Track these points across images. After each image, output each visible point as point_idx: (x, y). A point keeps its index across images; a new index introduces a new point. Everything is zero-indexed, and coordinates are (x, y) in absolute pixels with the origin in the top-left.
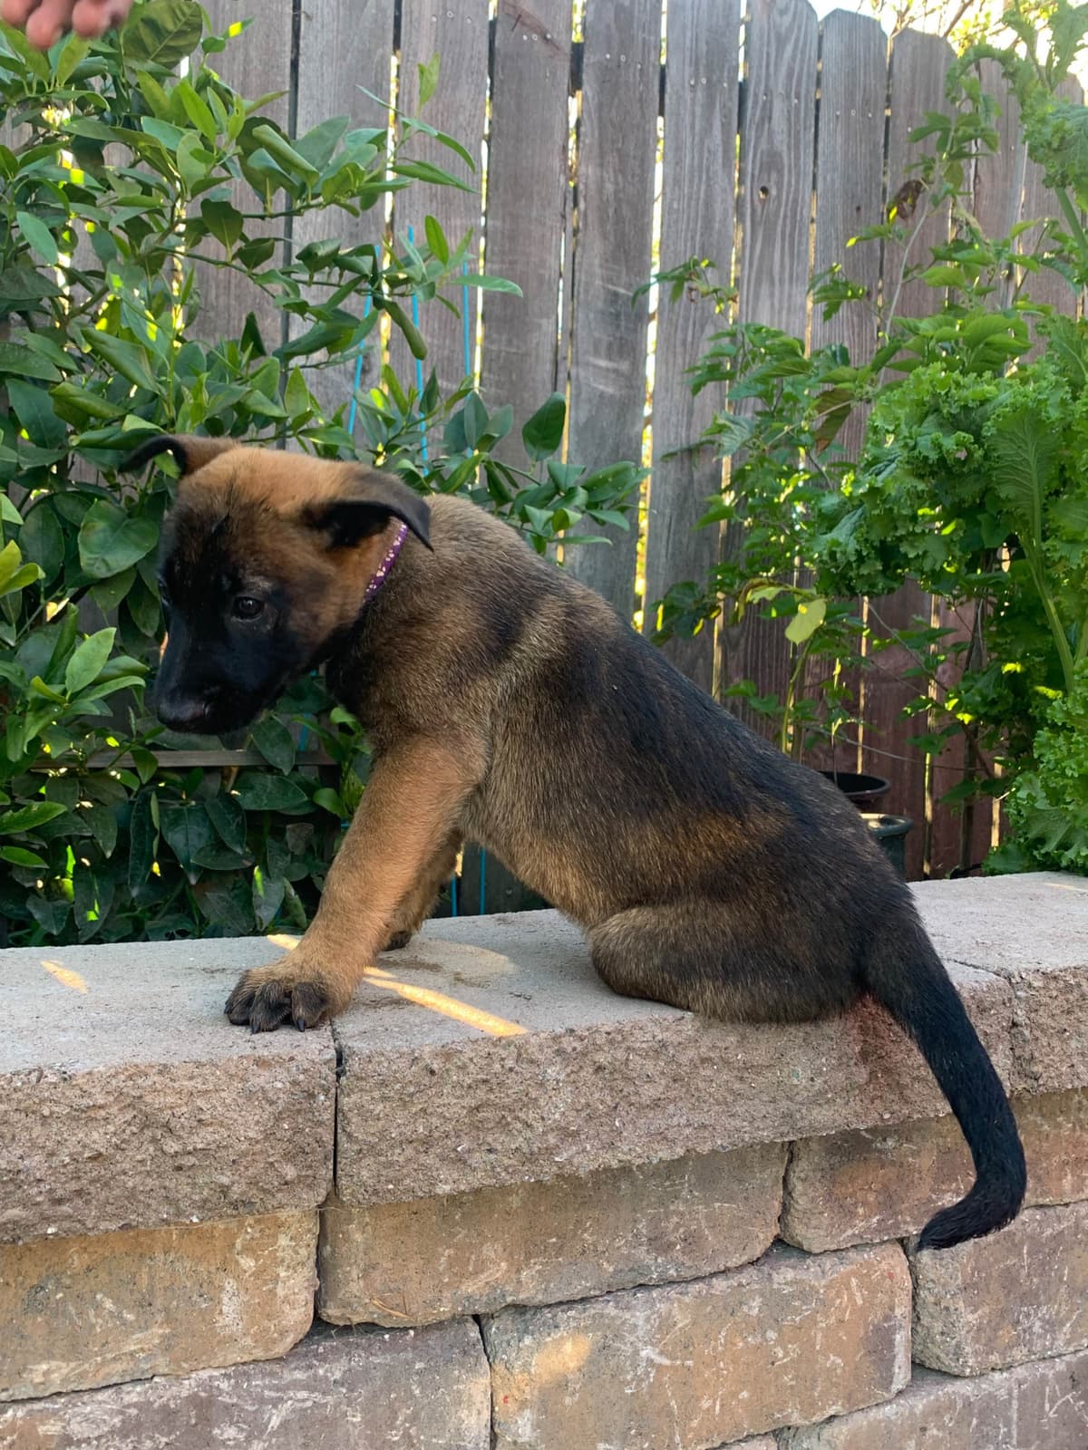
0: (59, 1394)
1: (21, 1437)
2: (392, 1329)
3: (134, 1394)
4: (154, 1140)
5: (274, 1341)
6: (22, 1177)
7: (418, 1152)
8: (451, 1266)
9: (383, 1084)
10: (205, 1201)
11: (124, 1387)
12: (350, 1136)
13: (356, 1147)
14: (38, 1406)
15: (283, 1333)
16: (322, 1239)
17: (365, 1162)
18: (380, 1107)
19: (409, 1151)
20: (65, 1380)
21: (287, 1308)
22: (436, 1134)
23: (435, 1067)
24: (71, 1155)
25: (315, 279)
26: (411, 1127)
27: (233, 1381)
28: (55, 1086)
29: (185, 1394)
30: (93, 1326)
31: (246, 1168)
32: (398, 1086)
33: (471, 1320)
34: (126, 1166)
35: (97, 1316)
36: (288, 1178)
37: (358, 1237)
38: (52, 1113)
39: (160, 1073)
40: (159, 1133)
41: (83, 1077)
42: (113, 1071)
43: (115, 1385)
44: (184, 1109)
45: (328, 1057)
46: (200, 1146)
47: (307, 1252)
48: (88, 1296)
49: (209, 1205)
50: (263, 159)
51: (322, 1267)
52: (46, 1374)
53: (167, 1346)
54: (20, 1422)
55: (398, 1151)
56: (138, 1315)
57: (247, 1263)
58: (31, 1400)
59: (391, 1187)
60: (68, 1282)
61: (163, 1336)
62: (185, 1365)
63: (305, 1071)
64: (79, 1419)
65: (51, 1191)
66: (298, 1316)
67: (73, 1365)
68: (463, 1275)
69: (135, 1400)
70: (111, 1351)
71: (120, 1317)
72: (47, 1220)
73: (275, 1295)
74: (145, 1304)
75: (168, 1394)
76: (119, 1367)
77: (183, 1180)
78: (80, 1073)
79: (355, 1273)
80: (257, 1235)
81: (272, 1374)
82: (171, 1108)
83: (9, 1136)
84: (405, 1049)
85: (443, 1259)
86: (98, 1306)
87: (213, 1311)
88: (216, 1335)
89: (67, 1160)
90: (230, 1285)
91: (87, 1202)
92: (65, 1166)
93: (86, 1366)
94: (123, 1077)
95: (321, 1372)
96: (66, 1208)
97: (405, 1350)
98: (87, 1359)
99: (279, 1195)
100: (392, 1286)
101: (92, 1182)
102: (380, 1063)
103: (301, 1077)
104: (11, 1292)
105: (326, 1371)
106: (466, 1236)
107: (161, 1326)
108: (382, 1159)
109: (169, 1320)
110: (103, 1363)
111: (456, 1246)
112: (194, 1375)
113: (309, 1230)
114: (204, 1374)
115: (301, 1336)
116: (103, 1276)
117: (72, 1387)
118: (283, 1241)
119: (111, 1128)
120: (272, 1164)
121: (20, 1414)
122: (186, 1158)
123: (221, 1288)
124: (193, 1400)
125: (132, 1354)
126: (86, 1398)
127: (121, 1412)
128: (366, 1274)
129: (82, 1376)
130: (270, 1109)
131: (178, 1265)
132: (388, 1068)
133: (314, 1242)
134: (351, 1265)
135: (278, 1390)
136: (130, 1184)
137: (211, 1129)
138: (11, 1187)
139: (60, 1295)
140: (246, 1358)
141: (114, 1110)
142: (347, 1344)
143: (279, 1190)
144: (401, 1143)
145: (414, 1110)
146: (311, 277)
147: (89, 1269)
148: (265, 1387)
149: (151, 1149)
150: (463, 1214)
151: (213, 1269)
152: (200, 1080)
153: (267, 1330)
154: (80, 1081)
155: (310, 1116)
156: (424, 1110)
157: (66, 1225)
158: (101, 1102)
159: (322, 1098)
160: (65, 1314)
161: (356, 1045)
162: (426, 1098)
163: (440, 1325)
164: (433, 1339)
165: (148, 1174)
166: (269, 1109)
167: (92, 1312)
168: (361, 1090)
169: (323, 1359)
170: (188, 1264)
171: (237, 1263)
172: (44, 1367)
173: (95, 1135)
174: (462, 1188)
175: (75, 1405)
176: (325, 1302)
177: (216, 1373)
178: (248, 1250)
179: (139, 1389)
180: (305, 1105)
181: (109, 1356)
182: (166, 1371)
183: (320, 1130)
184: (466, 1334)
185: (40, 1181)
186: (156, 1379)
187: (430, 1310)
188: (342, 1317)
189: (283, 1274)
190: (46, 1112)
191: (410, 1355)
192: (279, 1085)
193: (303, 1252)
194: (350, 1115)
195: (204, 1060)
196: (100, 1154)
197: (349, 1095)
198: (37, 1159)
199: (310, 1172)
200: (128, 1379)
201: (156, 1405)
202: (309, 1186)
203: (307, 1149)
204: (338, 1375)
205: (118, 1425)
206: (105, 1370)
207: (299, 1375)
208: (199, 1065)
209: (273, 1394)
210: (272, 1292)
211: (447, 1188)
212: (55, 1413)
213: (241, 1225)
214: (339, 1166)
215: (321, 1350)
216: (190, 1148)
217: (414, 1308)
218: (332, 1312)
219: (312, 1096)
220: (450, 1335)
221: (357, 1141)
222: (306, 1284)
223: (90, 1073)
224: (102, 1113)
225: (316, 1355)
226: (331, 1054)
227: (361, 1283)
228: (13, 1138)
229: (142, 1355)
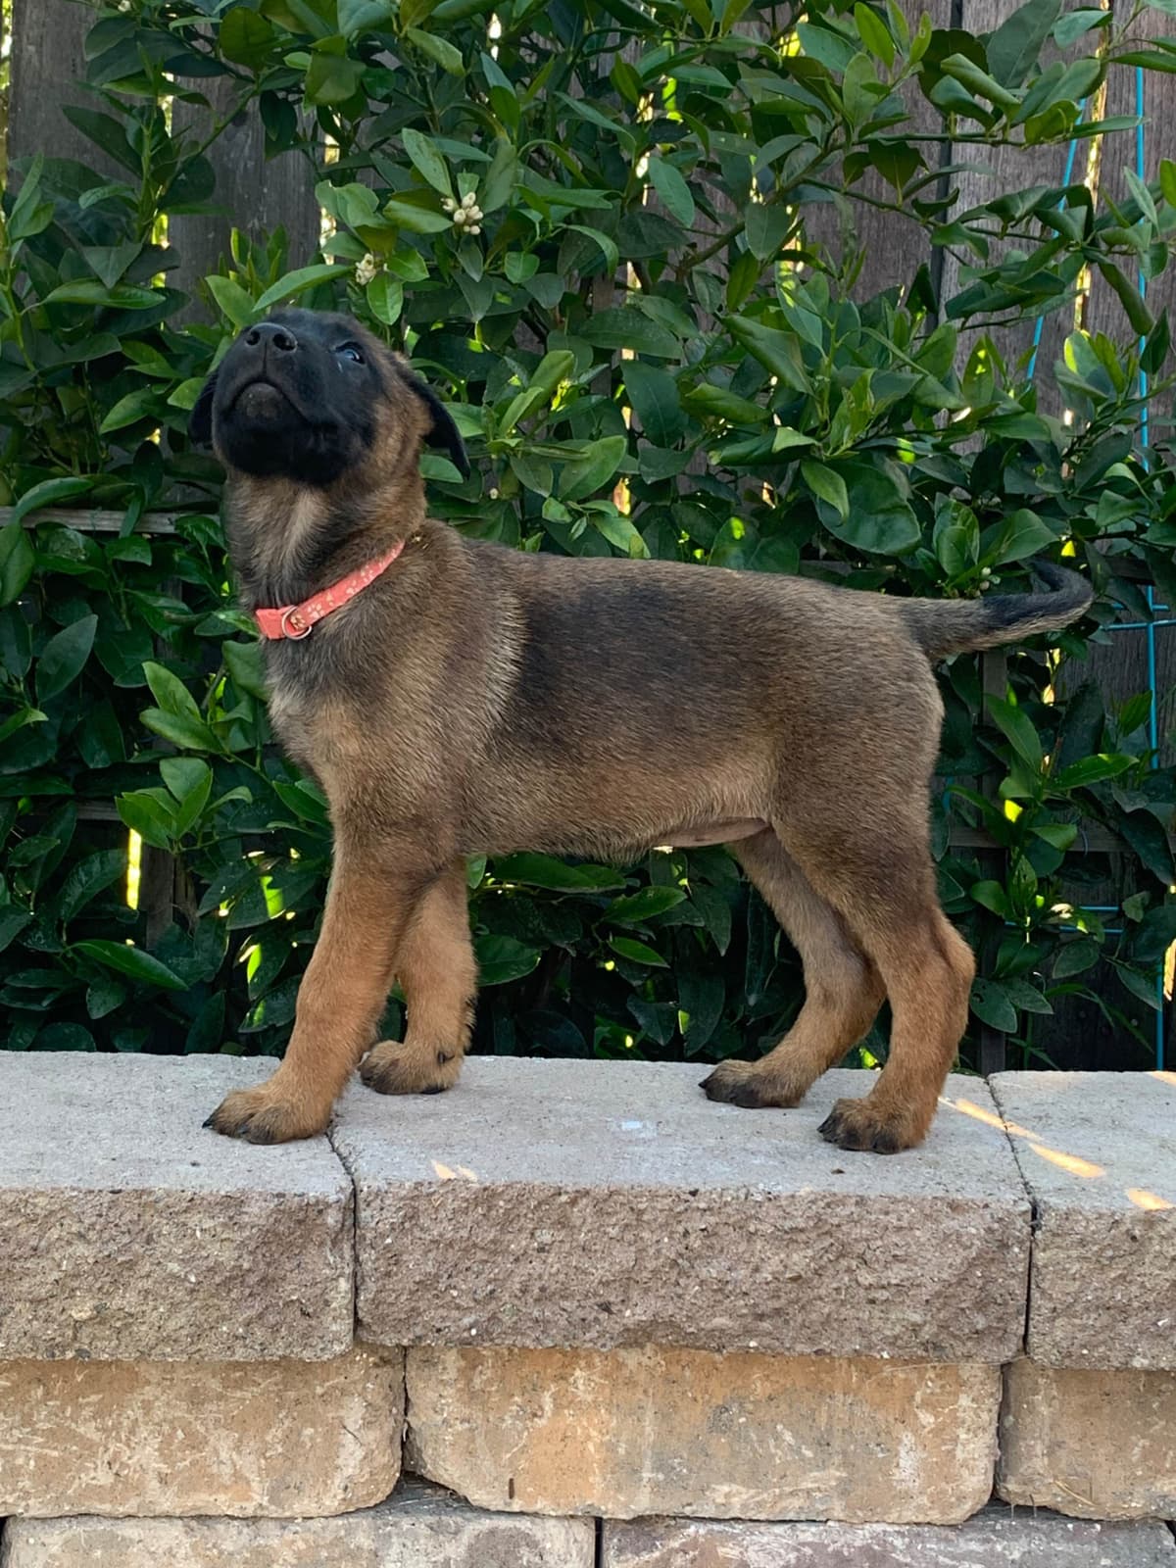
0: (737, 1520)
1: (702, 1554)
2: (1077, 1519)
3: (808, 1533)
4: (849, 1270)
5: (951, 1506)
6: (730, 1287)
7: (1115, 1320)
8: (1145, 1458)
9: (1082, 1243)
10: (896, 1337)
11: (798, 1525)
12: (1043, 1292)
13: (1051, 1305)
14: (716, 1527)
15: (962, 1498)
16: (1004, 1408)
17: (1059, 1322)
18: (1077, 1266)
19: (1105, 1318)
20: (744, 1506)
21: (965, 1473)
22: (1136, 1304)
23: (1137, 1233)
24: (773, 1273)
25: (1009, 231)
26: (1108, 1293)
27: (907, 1540)
28: (760, 1204)
29: (858, 1543)
30: (773, 1456)
31: (939, 1310)
32: (1095, 1248)
33: (1164, 1525)
34: (823, 1292)
35: (777, 1447)
36: (979, 1327)
37: (1044, 1410)
38: (757, 1231)
39: (857, 1203)
40: (854, 1263)
41: (786, 1198)
42: (812, 1197)
43: (791, 1521)
44: (879, 1243)
45: (1023, 1208)
46: (894, 1282)
47: (988, 1417)
48: (768, 1425)
49: (900, 1342)
50: (951, 89)
51: (1004, 1437)
52: (727, 1496)
53: (844, 1491)
54: (701, 1540)
55: (1094, 1316)
56: (816, 1454)
57: (927, 1418)
58: (712, 1520)
59: (1085, 1352)
60: (750, 1407)
61: (839, 1479)
62: (860, 1513)
63: (1001, 1220)
64: (756, 1548)
65: (755, 1305)
66: (976, 1483)
67: (752, 1492)
68: (1158, 1471)
69: (810, 1539)
70: (788, 1485)
71: (799, 1452)
72: (749, 1333)
73: (954, 1457)
74: (823, 1444)
75: (843, 1540)
76: (796, 1503)
77: (877, 1314)
78: (784, 1194)
79: (1039, 1449)
80: (938, 1390)
81: (947, 1540)
82: (867, 1240)
83: (718, 1247)
84: (1104, 1211)
85: (1137, 1450)
86: (777, 1437)
87: (890, 1463)
88: (891, 1488)
89: (770, 1278)
90: (908, 1438)
91: (786, 1322)
92: (767, 1283)
93: (765, 1495)
94: (822, 1204)
95: (999, 1548)
96: (766, 1325)
97: (1089, 1543)
98: (766, 1489)
99: (969, 1344)
100: (1079, 1469)
101: (791, 1302)
102: (1077, 1222)
103: (996, 1226)
104: (699, 1409)
105: (1004, 1548)
106: (1165, 1428)
107: (837, 1470)
108: (1077, 1321)
109: (846, 1464)
110: (780, 1496)
111: (1152, 1438)
112: (867, 1526)
113: (992, 1395)
114: (879, 1528)
115: (979, 1507)
116: (783, 1407)
117: (751, 1515)
118: (964, 1401)
119: (810, 1252)
120: (963, 1310)
121: (702, 1531)
122: (881, 1292)
123: (900, 1441)
124: (867, 1550)
125: (808, 1492)
126: (763, 1528)
127: (798, 1550)
128: (1051, 1452)
129: (759, 1504)
130: (965, 1254)
131: (857, 1410)
132: (1086, 1228)
133: (996, 1408)
134: (1034, 1438)
135: (953, 1558)
136: (826, 1310)
137: (905, 1266)
138: (720, 1297)
139: (742, 1420)
140: (921, 1519)
141: (813, 1235)
142: (1027, 1526)
143: (970, 1338)
144: (1098, 1307)
145: (1113, 1275)
146: (1004, 228)
147: (770, 1398)
148: (940, 1552)
149: (846, 1279)
150: (1162, 1403)
151: (891, 1419)
152: (895, 1216)
153: (943, 1492)
154: (784, 1203)
155: (1003, 1266)
156: (1123, 1277)
157: (767, 1341)
158: (802, 1225)
159: (1016, 1250)
160: (747, 1440)
161: (1053, 1201)
162: (1126, 1264)
163: (1129, 1524)
164: (1120, 1539)
165: (843, 1303)
166: (963, 1253)
167: (772, 1442)
168: (1058, 1247)
169: (1001, 1535)
170: (866, 1409)
171: (916, 1415)
172: (726, 1489)
173: (795, 1257)
174: (1162, 1365)
175: (752, 1534)
176: (1005, 1476)
177: (889, 1529)
178: (926, 1404)
179: (813, 1529)
180: (998, 1255)
181: (788, 1489)
182: (842, 1516)
183: (1013, 1282)
184: (1159, 1541)
185: (746, 1294)
186: (830, 1523)
187: (1120, 1503)
188: (1022, 1495)
189: (963, 1436)
190: (752, 1229)
191: (1096, 1549)
192: (974, 1231)
193: (985, 1416)
194: (1044, 1271)
195: (899, 1197)
196: (800, 1277)
197: (1044, 1250)
198: (742, 1273)
199: (1001, 1325)
200: (803, 1518)
201: (830, 1549)
202: (1000, 1339)
203: (999, 1301)
204: (1016, 1555)
205: (793, 1561)
206: (784, 1504)
207: (974, 1546)
208: (895, 1201)
209: (947, 1561)
210: (951, 1453)
211: (1146, 1362)
212: (733, 1537)
213: (921, 1378)
214: (1031, 1323)
215: (998, 1527)
216: (885, 1282)
217: (1103, 1497)
218: (1012, 1486)
219: (1004, 1246)
220: (1142, 1536)
221: (1051, 1299)
222: (987, 1451)
223: (793, 1196)
224: (803, 1237)
225: (994, 1531)
226: (1026, 1206)
227: (1046, 1460)
228: (722, 1251)
229: (818, 1495)
